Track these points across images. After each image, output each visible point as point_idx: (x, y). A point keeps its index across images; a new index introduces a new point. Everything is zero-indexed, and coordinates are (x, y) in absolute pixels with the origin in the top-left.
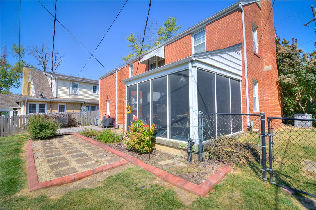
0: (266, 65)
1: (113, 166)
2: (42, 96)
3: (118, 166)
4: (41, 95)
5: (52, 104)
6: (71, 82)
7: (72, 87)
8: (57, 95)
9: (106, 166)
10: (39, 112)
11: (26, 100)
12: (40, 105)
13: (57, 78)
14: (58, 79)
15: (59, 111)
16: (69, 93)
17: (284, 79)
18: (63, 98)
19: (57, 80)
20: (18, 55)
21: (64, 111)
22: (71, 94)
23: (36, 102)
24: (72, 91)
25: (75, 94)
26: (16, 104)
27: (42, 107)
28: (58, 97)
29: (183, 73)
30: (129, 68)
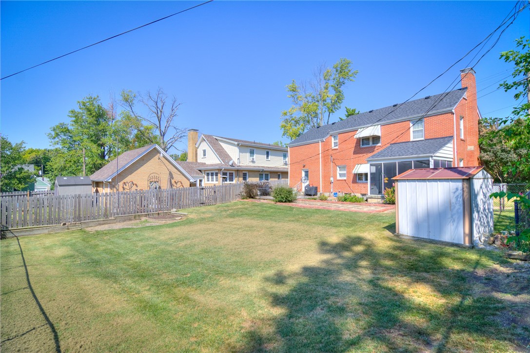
0: (469, 145)
5: (238, 172)
6: (249, 148)
7: (250, 154)
10: (230, 181)
11: (223, 169)
12: (229, 173)
15: (243, 180)
16: (248, 160)
17: (484, 157)
19: (239, 146)
21: (246, 180)
24: (250, 158)
25: (253, 161)
27: (231, 176)
28: (240, 165)
29: (424, 162)
30: (331, 138)
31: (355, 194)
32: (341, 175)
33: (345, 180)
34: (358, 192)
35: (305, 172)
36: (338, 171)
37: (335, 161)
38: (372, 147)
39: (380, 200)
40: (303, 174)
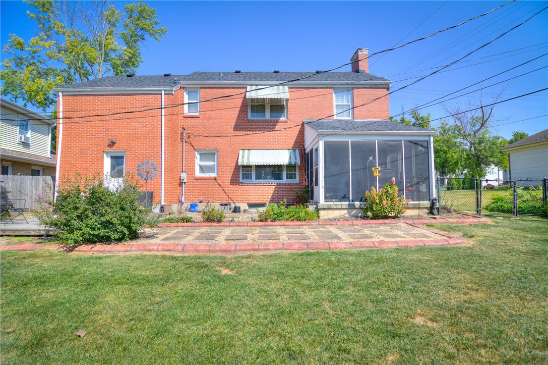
29: (420, 143)
30: (183, 94)
31: (238, 205)
32: (202, 169)
33: (215, 179)
34: (242, 201)
35: (112, 157)
36: (198, 162)
37: (191, 139)
38: (271, 121)
39: (346, 211)
40: (107, 162)
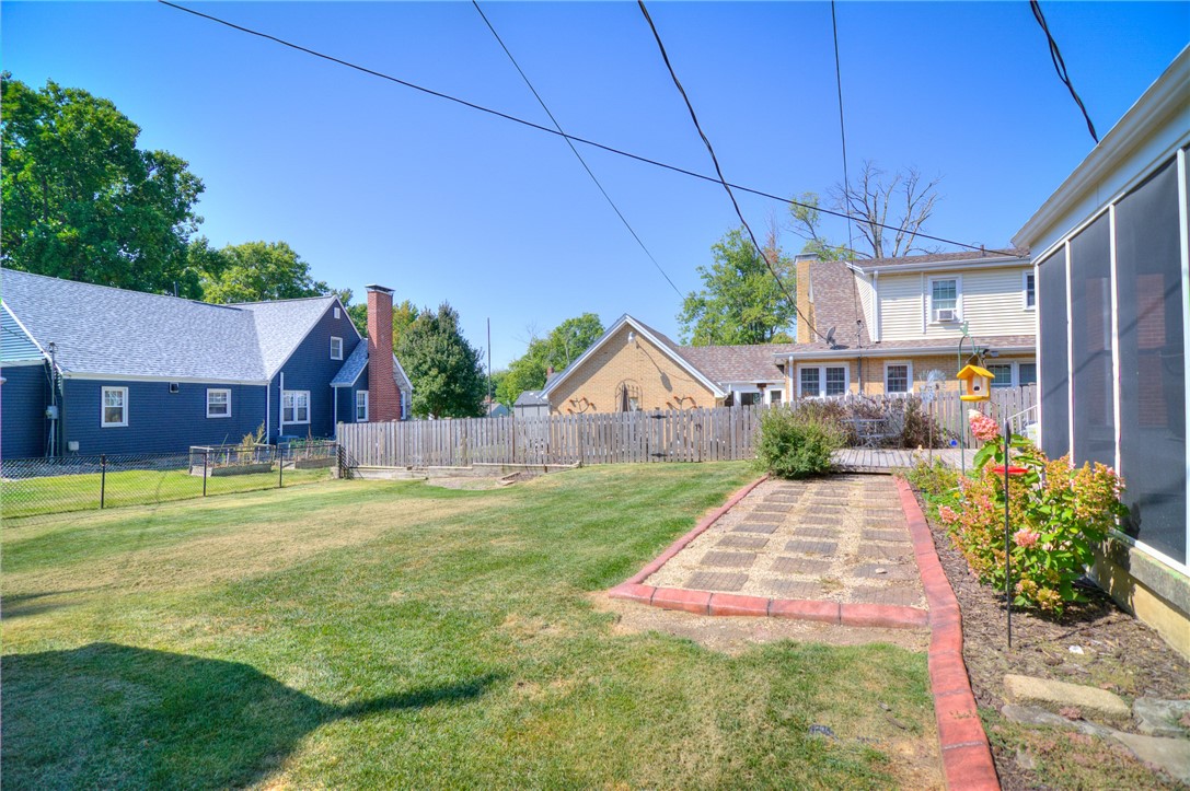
1: (845, 614)
2: (834, 341)
3: (865, 621)
4: (830, 339)
5: (863, 365)
6: (930, 279)
7: (934, 297)
8: (880, 335)
9: (818, 606)
10: (828, 393)
11: (791, 358)
12: (829, 370)
13: (876, 272)
14: (880, 276)
15: (890, 389)
16: (922, 322)
18: (902, 343)
19: (878, 280)
20: (805, 226)
21: (905, 389)
22: (929, 322)
23: (817, 361)
24: (934, 313)
25: (948, 321)
26: (778, 370)
27: (836, 378)
28: (883, 340)
